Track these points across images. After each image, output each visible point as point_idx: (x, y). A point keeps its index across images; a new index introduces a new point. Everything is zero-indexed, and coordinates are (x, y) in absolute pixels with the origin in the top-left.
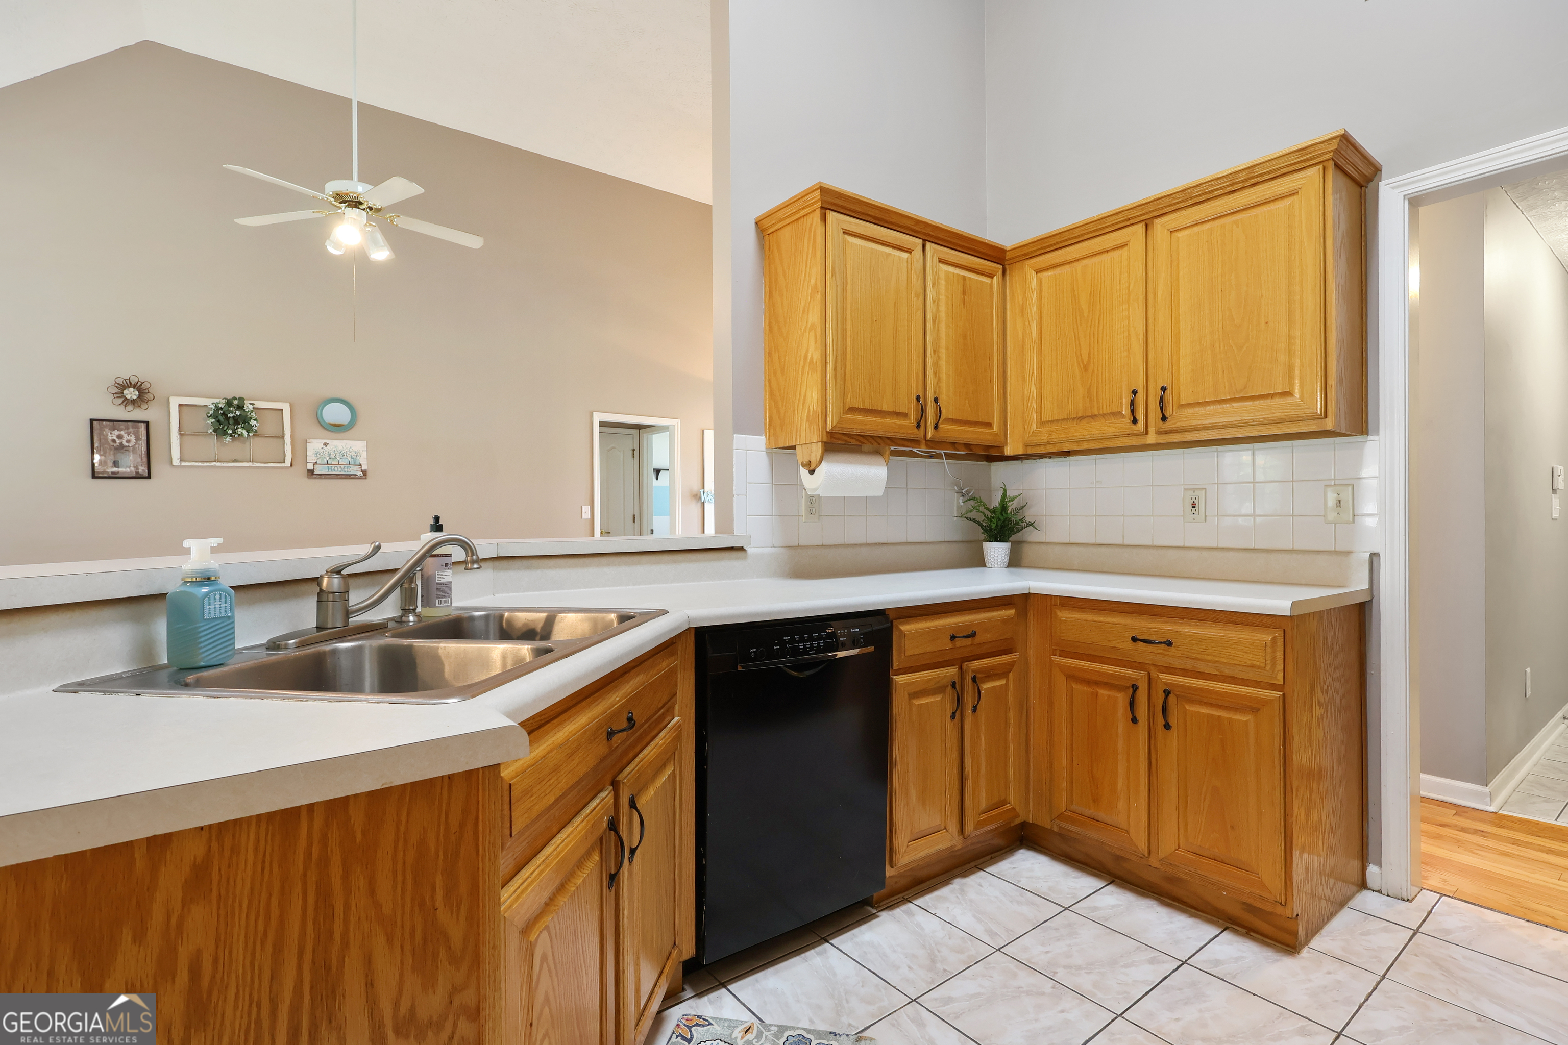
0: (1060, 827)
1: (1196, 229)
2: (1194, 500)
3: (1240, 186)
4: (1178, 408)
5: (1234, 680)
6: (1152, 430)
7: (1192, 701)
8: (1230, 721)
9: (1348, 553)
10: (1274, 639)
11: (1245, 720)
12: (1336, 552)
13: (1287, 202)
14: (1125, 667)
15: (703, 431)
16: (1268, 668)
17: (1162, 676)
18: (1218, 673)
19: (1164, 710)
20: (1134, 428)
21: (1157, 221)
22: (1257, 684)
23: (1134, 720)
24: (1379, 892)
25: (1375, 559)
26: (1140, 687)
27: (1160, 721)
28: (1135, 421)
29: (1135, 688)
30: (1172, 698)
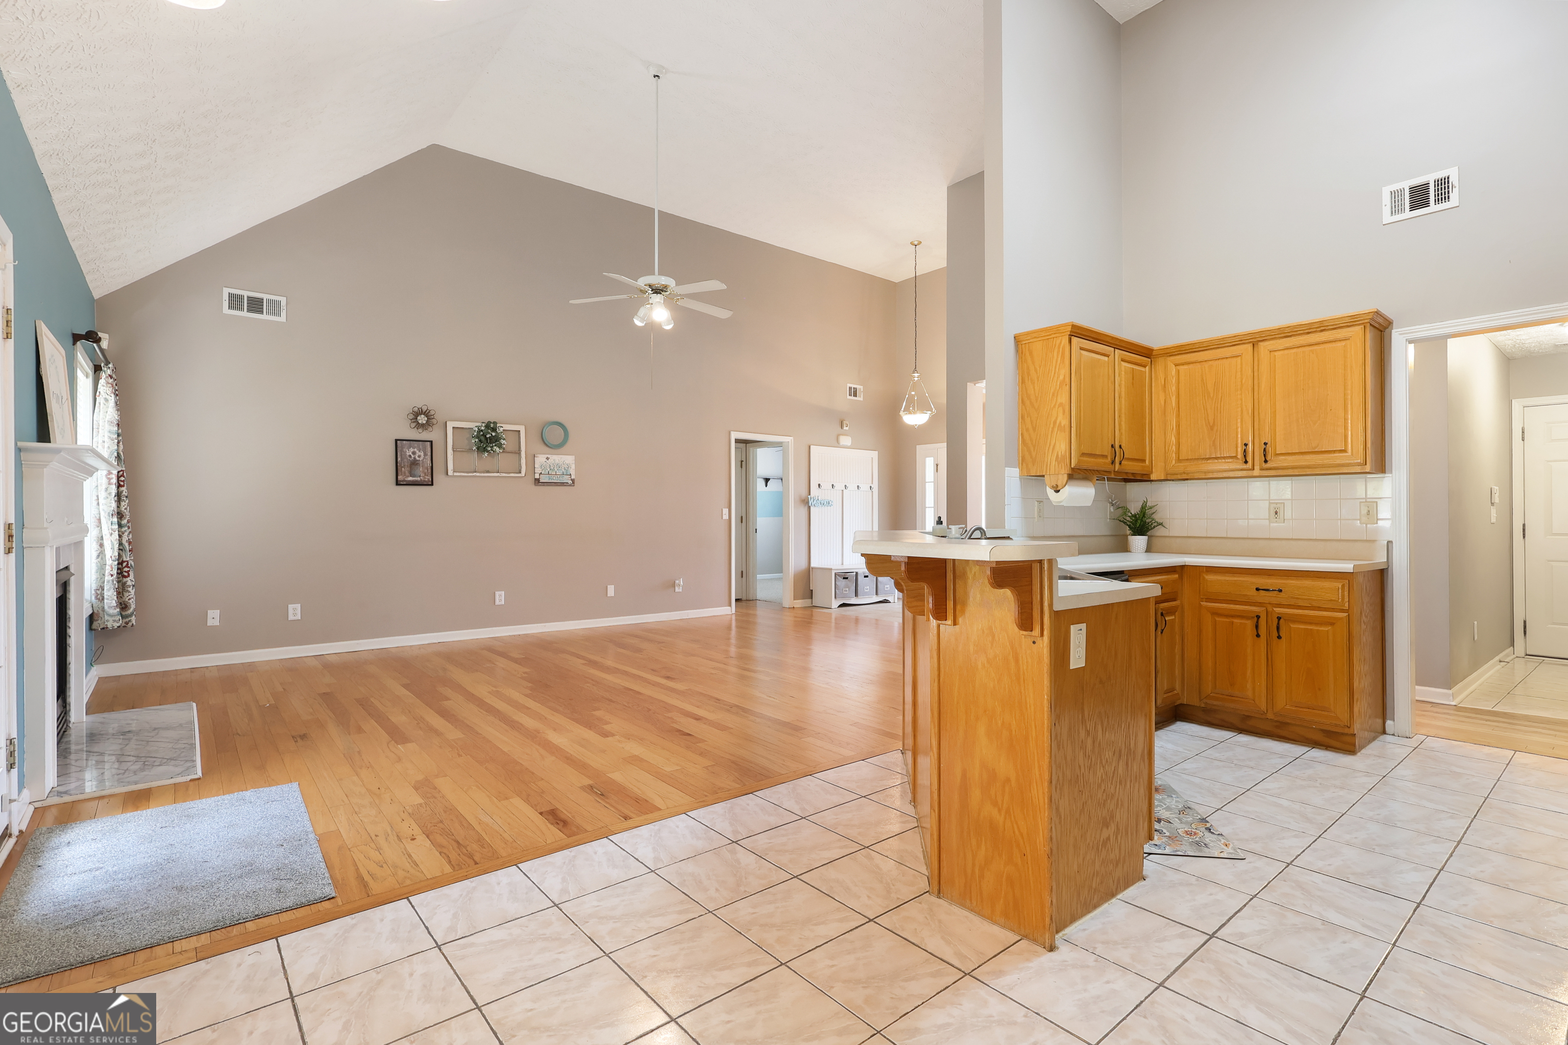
0: (1206, 703)
1: (1286, 352)
2: (1276, 508)
3: (1315, 330)
4: (1275, 455)
5: (1319, 609)
6: (1257, 467)
7: (1294, 622)
8: (1318, 630)
9: (1374, 541)
10: (1343, 586)
11: (1327, 629)
12: (1367, 541)
13: (1343, 343)
14: (1250, 605)
15: (810, 447)
16: (1340, 601)
17: (1276, 609)
18: (1310, 605)
19: (1278, 628)
20: (1245, 466)
21: (1261, 344)
22: (1333, 610)
23: (1258, 636)
24: (1393, 735)
25: (1390, 544)
26: (1261, 617)
27: (1275, 634)
28: (1246, 462)
29: (1258, 617)
30: (1282, 621)
